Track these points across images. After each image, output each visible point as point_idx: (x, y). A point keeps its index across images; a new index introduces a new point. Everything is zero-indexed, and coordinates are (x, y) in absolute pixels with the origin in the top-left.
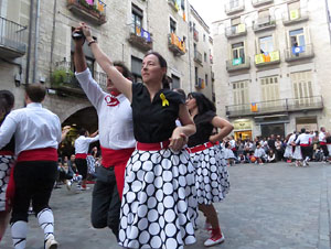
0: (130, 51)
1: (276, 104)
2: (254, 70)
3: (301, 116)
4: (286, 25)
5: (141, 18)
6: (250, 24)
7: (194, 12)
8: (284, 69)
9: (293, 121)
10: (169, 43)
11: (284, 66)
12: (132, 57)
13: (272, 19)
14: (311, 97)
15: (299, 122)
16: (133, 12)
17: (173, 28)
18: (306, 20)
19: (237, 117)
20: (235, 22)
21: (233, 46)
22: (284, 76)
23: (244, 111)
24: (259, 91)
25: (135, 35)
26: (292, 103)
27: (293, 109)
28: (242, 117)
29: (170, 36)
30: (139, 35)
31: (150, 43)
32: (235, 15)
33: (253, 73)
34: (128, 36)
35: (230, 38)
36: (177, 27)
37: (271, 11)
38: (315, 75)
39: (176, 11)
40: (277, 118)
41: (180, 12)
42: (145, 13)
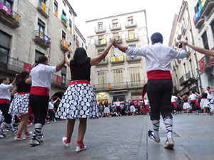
0: (35, 47)
1: (121, 85)
2: (110, 65)
3: (134, 91)
4: (127, 42)
5: (44, 28)
6: (108, 40)
7: (77, 30)
8: (126, 65)
9: (130, 94)
10: (61, 45)
11: (126, 64)
12: (36, 50)
13: (120, 38)
14: (140, 81)
15: (133, 94)
16: (39, 24)
17: (64, 37)
18: (137, 40)
19: (100, 92)
20: (100, 38)
21: (99, 51)
22: (126, 69)
23: (103, 88)
24: (113, 77)
25: (39, 37)
26: (130, 84)
27: (130, 87)
28: (103, 91)
29: (61, 41)
30: (41, 37)
31: (49, 43)
32: (100, 34)
33: (110, 67)
34: (34, 37)
35: (97, 47)
36: (66, 36)
37: (120, 34)
38: (141, 70)
39: (66, 27)
40: (122, 93)
41: (69, 28)
42: (46, 26)
